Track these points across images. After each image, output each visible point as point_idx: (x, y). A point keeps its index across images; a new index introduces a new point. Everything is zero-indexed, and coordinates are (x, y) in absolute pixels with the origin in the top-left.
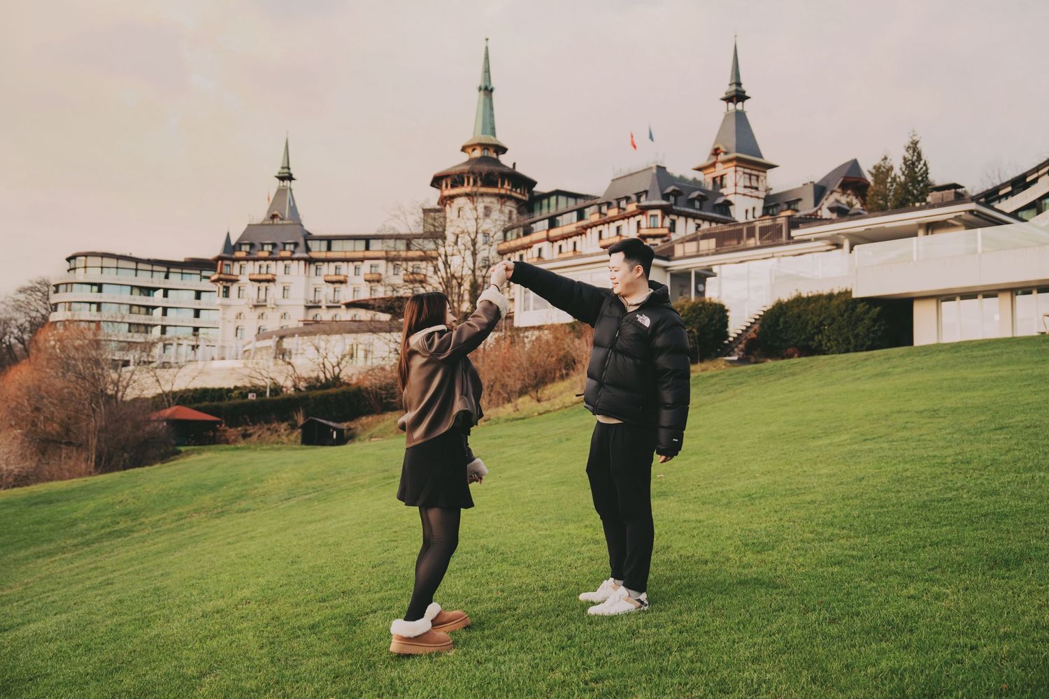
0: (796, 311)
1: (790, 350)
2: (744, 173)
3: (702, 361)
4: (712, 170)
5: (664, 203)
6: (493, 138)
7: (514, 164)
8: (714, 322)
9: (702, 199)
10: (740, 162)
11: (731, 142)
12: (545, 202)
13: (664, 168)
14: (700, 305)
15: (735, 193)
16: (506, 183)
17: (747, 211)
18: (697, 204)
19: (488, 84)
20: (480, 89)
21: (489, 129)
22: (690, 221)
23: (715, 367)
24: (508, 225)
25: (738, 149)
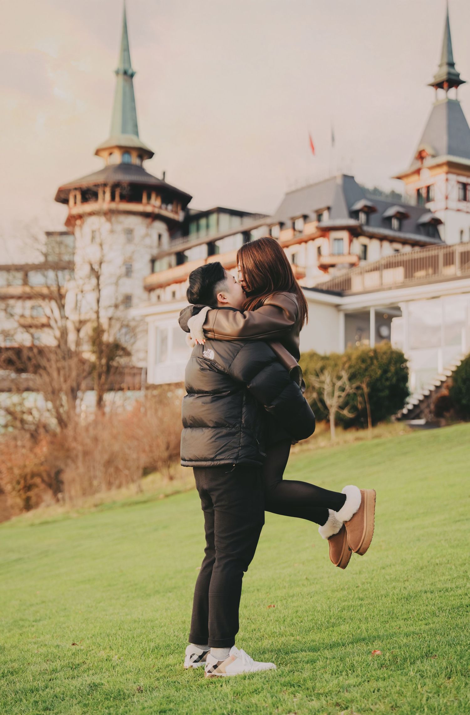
2: (459, 182)
3: (374, 424)
4: (415, 178)
5: (352, 222)
6: (134, 137)
7: (164, 173)
8: (389, 375)
9: (401, 217)
10: (453, 167)
11: (442, 141)
12: (203, 222)
13: (352, 178)
14: (372, 354)
15: (447, 208)
16: (153, 196)
17: (462, 232)
18: (395, 223)
19: (127, 67)
20: (117, 73)
21: (130, 127)
22: (386, 244)
23: (390, 432)
24: (155, 252)
25: (451, 151)
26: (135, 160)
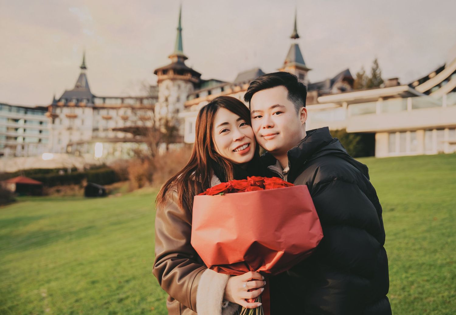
6: (182, 52)
10: (296, 67)
11: (293, 57)
12: (207, 84)
13: (261, 70)
16: (188, 74)
19: (180, 27)
20: (177, 29)
24: (188, 93)
26: (181, 60)
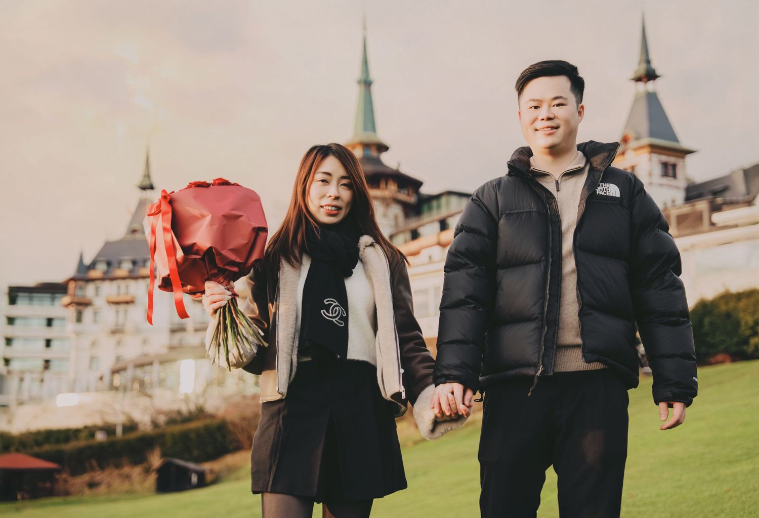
0: (723, 308)
1: (720, 357)
2: (660, 161)
4: (621, 158)
6: (372, 135)
10: (655, 148)
11: (643, 126)
12: (434, 203)
15: (650, 184)
16: (390, 184)
17: (665, 204)
19: (366, 77)
20: (359, 82)
21: (369, 126)
24: (393, 229)
25: (652, 134)
26: (373, 153)
